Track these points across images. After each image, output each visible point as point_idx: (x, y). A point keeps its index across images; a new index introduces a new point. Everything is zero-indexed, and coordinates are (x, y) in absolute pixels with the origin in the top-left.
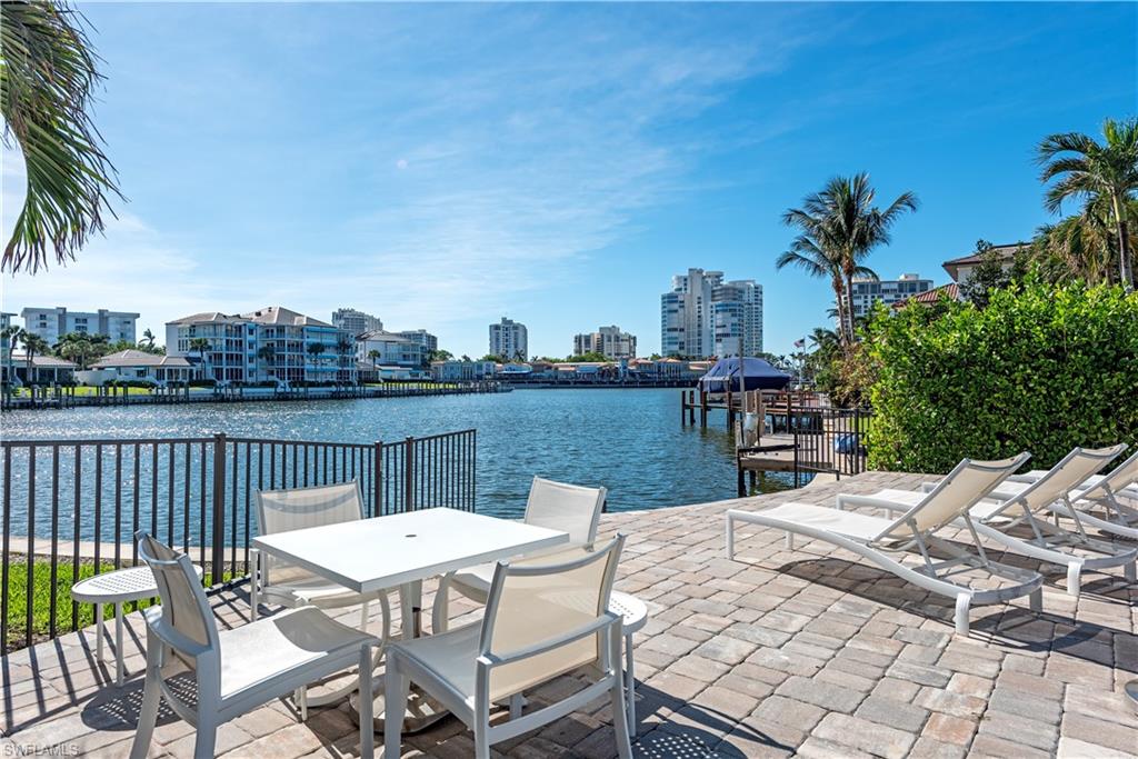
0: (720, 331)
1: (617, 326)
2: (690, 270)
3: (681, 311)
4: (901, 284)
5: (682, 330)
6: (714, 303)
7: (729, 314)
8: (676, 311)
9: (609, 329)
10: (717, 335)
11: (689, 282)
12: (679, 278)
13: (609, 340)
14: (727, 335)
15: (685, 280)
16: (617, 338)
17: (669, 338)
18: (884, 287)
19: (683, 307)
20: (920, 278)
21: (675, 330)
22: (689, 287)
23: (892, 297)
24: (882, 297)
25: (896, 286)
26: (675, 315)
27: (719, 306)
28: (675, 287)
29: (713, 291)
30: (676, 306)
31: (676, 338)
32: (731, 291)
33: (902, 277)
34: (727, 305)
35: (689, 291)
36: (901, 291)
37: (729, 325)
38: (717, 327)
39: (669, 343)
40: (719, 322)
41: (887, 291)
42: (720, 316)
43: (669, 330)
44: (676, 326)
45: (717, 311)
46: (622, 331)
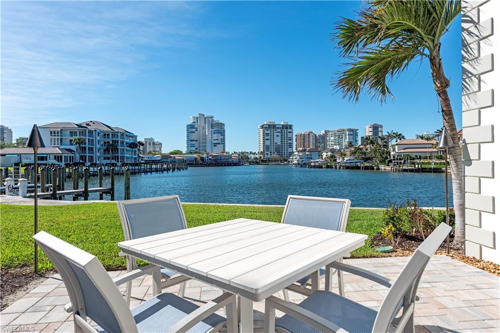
0: (215, 142)
1: (153, 138)
2: (199, 114)
3: (196, 132)
4: (283, 125)
5: (197, 141)
6: (213, 130)
7: (220, 135)
8: (194, 132)
9: (150, 139)
10: (214, 144)
11: (199, 119)
12: (194, 117)
13: (150, 144)
14: (219, 144)
15: (197, 118)
16: (154, 144)
17: (191, 144)
18: (277, 126)
19: (197, 130)
20: (289, 124)
21: (194, 140)
22: (199, 121)
23: (280, 130)
24: (276, 130)
25: (281, 126)
26: (194, 134)
27: (215, 131)
28: (192, 121)
29: (212, 124)
30: (194, 130)
31: (194, 144)
32: (220, 125)
33: (282, 123)
34: (219, 131)
35: (199, 124)
36: (283, 128)
37: (220, 139)
38: (214, 140)
39: (191, 147)
40: (215, 138)
41: (278, 128)
42: (216, 135)
43: (191, 140)
44: (194, 139)
45: (214, 133)
46: (156, 141)
